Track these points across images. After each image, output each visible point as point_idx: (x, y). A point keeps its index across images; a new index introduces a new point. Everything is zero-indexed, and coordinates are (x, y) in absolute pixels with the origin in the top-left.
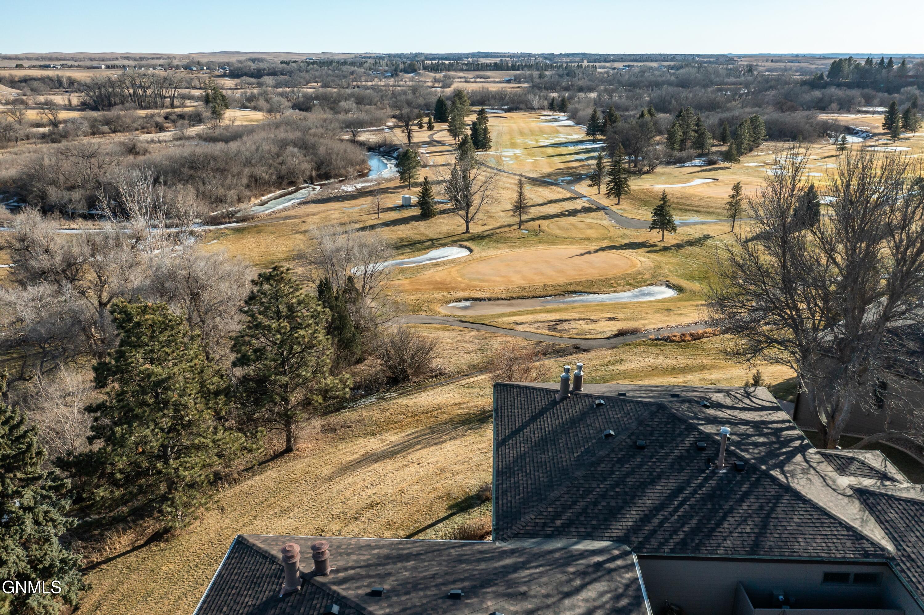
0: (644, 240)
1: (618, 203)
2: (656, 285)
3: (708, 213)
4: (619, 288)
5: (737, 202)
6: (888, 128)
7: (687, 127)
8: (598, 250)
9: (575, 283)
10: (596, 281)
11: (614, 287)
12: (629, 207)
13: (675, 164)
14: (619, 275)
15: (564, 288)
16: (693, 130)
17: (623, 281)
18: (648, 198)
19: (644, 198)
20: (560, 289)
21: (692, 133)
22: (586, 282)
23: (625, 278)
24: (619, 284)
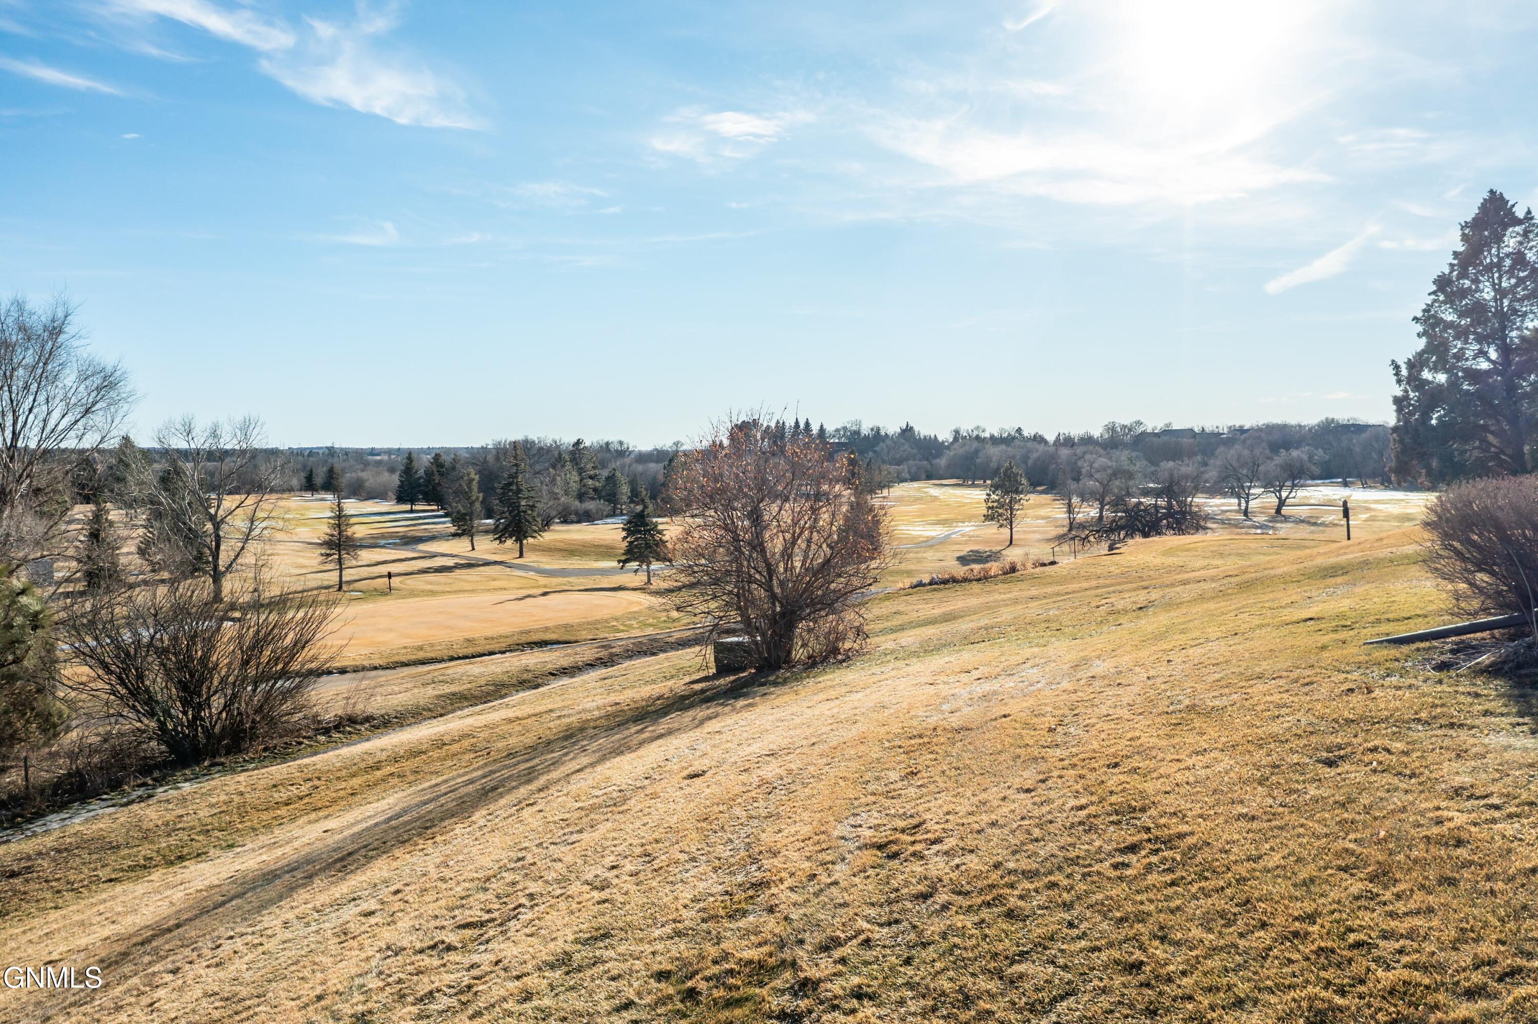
0: (616, 586)
1: (521, 556)
7: (581, 471)
8: (545, 594)
9: (537, 631)
10: (579, 625)
11: (623, 631)
12: (544, 559)
13: (579, 522)
14: (618, 614)
15: (515, 638)
16: (591, 477)
17: (634, 622)
18: (573, 547)
19: (566, 547)
20: (509, 641)
21: (590, 482)
22: (558, 627)
23: (635, 618)
24: (631, 626)
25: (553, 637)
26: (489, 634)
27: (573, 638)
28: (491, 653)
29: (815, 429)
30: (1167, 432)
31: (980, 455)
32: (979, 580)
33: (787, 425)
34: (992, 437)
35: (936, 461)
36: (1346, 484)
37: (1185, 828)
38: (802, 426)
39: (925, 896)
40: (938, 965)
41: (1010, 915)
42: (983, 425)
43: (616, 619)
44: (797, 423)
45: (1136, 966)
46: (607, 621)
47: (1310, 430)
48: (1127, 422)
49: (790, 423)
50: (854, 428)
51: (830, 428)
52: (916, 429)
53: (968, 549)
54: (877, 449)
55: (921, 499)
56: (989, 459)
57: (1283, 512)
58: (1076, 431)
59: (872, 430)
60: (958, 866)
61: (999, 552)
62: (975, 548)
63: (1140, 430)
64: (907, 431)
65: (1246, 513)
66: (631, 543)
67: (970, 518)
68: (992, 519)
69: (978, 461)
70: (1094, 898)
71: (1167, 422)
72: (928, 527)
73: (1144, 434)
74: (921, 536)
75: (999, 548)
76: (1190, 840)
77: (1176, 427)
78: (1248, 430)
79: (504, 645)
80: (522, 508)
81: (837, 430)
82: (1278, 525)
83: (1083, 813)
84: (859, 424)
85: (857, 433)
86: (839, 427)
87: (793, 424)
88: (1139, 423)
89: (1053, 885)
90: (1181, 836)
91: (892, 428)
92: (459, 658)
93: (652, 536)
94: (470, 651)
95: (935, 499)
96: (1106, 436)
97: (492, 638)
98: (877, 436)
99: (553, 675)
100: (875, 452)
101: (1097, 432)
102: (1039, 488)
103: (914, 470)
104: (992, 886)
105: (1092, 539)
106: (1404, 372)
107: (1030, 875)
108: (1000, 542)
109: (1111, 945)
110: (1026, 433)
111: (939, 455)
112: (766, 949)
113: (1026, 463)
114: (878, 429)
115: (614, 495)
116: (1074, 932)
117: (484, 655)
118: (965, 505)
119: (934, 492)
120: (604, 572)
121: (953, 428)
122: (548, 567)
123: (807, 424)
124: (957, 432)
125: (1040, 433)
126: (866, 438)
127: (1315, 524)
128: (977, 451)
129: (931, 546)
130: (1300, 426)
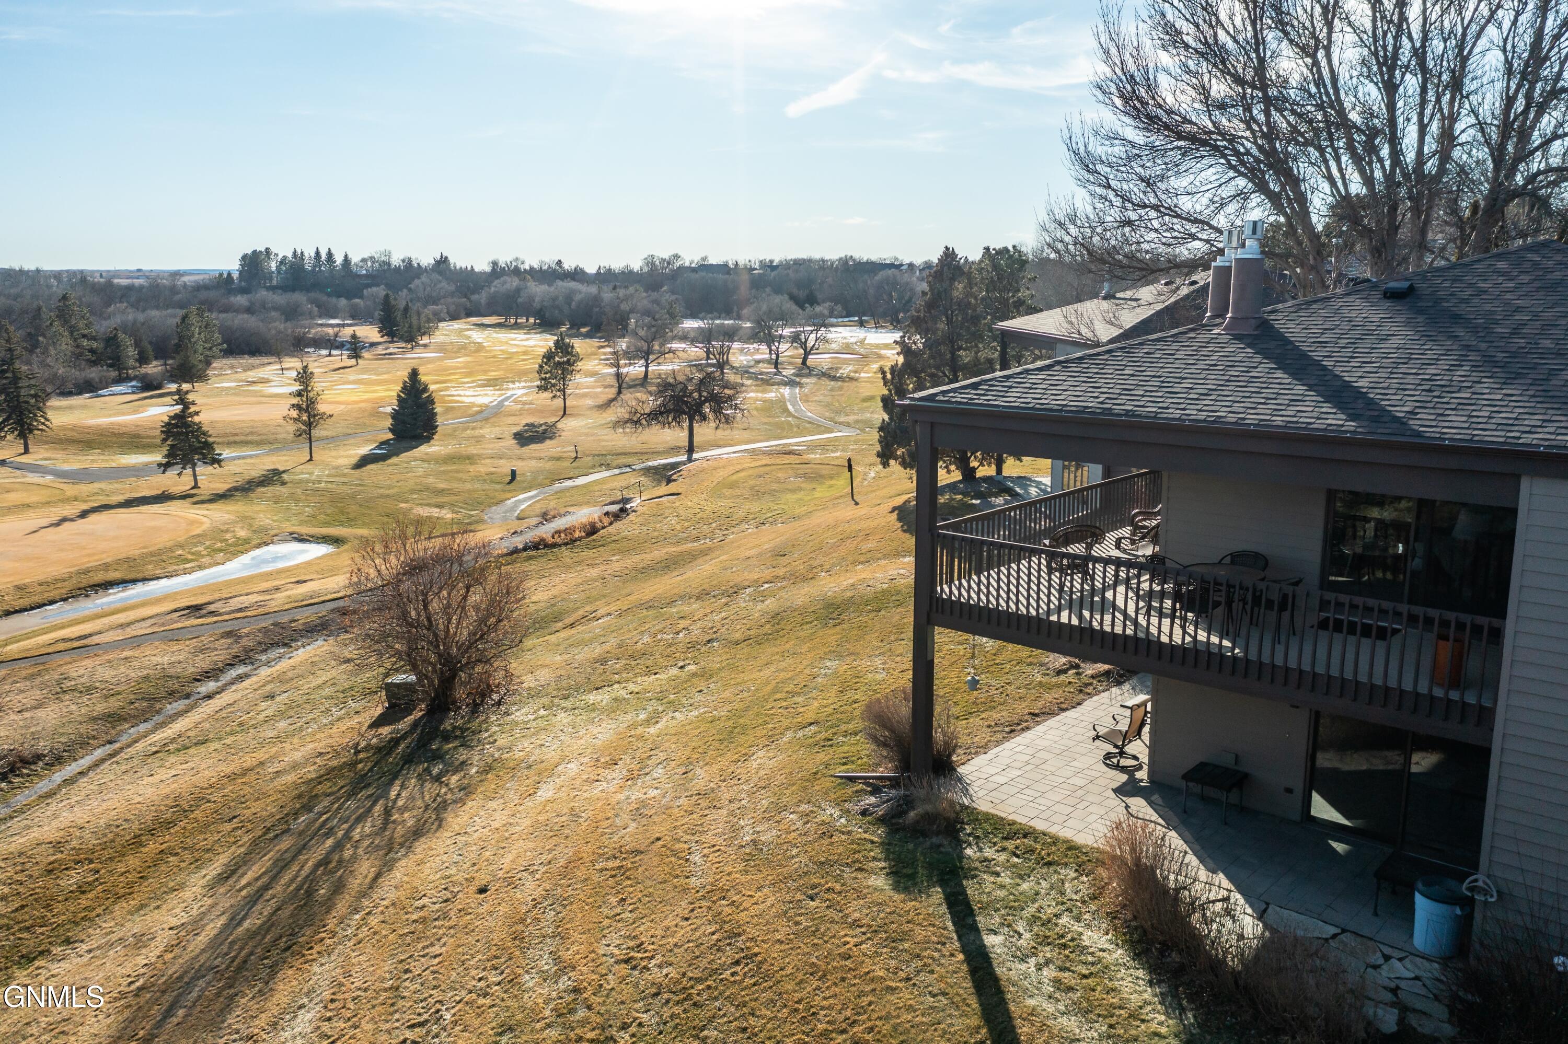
0: (159, 492)
1: (26, 451)
2: (272, 543)
3: (235, 443)
4: (205, 560)
5: (311, 403)
6: (387, 335)
7: (72, 330)
8: (84, 514)
9: (96, 569)
10: (143, 557)
11: (192, 561)
12: (60, 455)
13: (80, 393)
14: (181, 539)
15: (74, 581)
16: (84, 336)
17: (200, 548)
18: (88, 437)
19: (78, 437)
20: (69, 585)
21: (85, 343)
22: (119, 562)
23: (201, 543)
24: (198, 554)
25: (117, 575)
26: (41, 578)
27: (140, 576)
28: (52, 602)
29: (339, 259)
30: (704, 267)
31: (522, 294)
32: (566, 544)
33: (306, 254)
34: (532, 268)
35: (475, 297)
36: (861, 324)
37: (756, 950)
38: (324, 256)
39: (657, 994)
40: (674, 1035)
41: (695, 1005)
42: (522, 257)
43: (181, 546)
44: (318, 253)
45: (744, 1030)
46: (171, 550)
47: (832, 264)
48: (666, 256)
49: (310, 252)
50: (383, 258)
51: (355, 259)
52: (452, 260)
53: (524, 422)
54: (412, 286)
55: (464, 347)
56: (531, 299)
57: (809, 362)
58: (617, 264)
59: (403, 261)
60: (667, 975)
61: (554, 425)
62: (530, 420)
63: (678, 264)
64: (443, 262)
65: (776, 364)
66: (172, 446)
67: (521, 375)
68: (546, 389)
69: (520, 300)
70: (727, 993)
71: (703, 255)
72: (480, 391)
73: (681, 268)
74: (473, 405)
75: (554, 419)
76: (759, 958)
77: (713, 260)
78: (777, 266)
79: (64, 591)
80: (22, 399)
81: (364, 260)
82: (804, 380)
83: (715, 937)
84: (389, 255)
85: (389, 264)
86: (366, 256)
87: (313, 255)
88: (677, 257)
89: (709, 987)
90: (756, 955)
91: (426, 259)
92: (16, 612)
93: (197, 437)
94: (25, 602)
95: (479, 347)
96: (646, 269)
97: (48, 583)
98: (410, 270)
99: (198, 680)
100: (410, 290)
101: (636, 265)
102: (583, 330)
103: (452, 308)
104: (684, 988)
105: (644, 422)
106: (889, 376)
107: (699, 980)
108: (553, 412)
109: (736, 1020)
110: (566, 266)
111: (477, 289)
112: (597, 1032)
113: (569, 304)
114: (410, 261)
115: (118, 358)
116: (722, 1013)
117: (44, 605)
118: (511, 356)
119: (477, 336)
120: (138, 471)
121: (491, 259)
122: (66, 467)
123: (330, 254)
124: (495, 264)
125: (581, 266)
126: (397, 269)
127: (834, 378)
128: (518, 290)
129: (486, 419)
130: (823, 261)
